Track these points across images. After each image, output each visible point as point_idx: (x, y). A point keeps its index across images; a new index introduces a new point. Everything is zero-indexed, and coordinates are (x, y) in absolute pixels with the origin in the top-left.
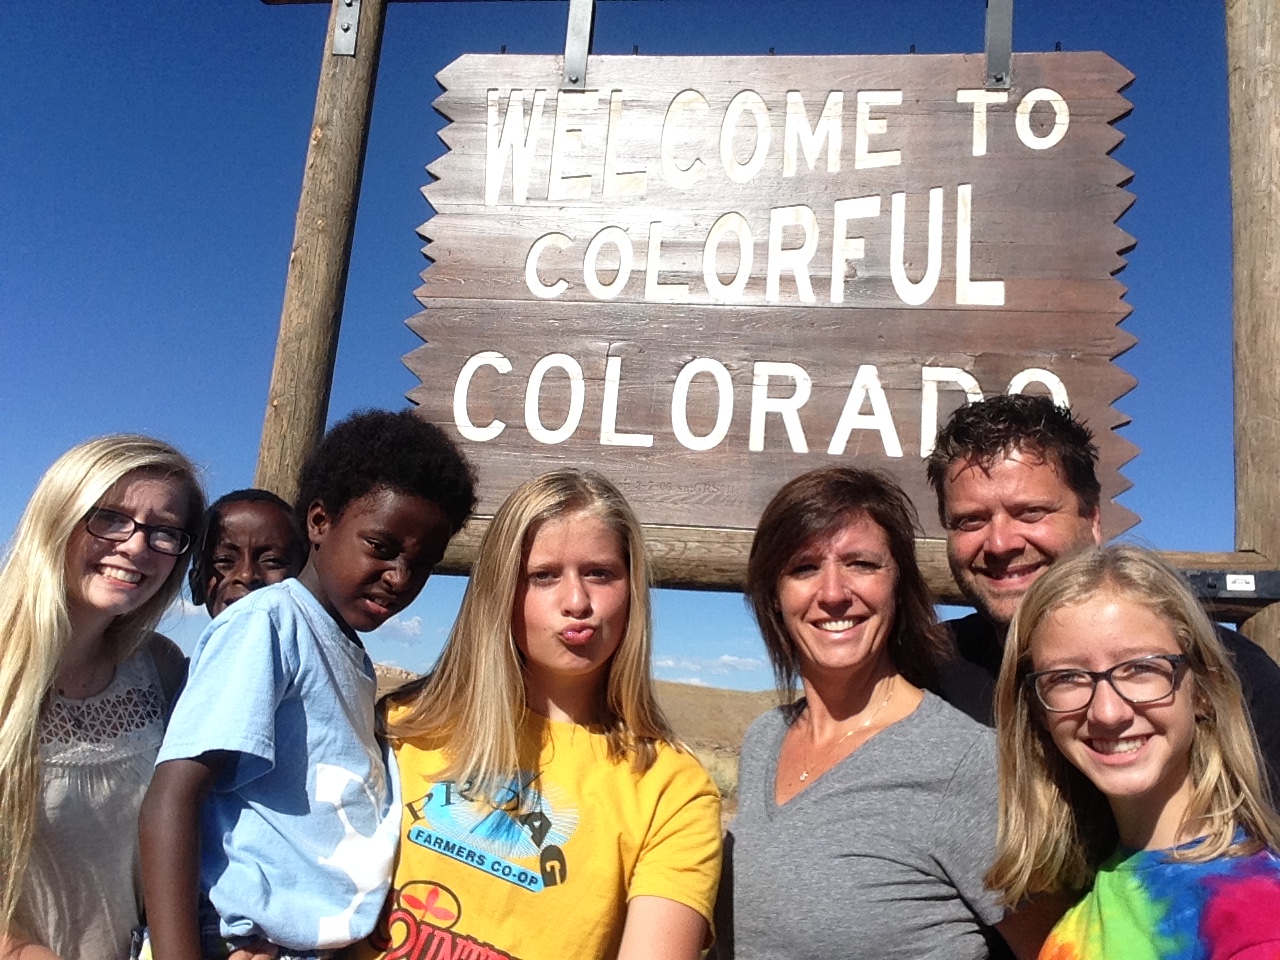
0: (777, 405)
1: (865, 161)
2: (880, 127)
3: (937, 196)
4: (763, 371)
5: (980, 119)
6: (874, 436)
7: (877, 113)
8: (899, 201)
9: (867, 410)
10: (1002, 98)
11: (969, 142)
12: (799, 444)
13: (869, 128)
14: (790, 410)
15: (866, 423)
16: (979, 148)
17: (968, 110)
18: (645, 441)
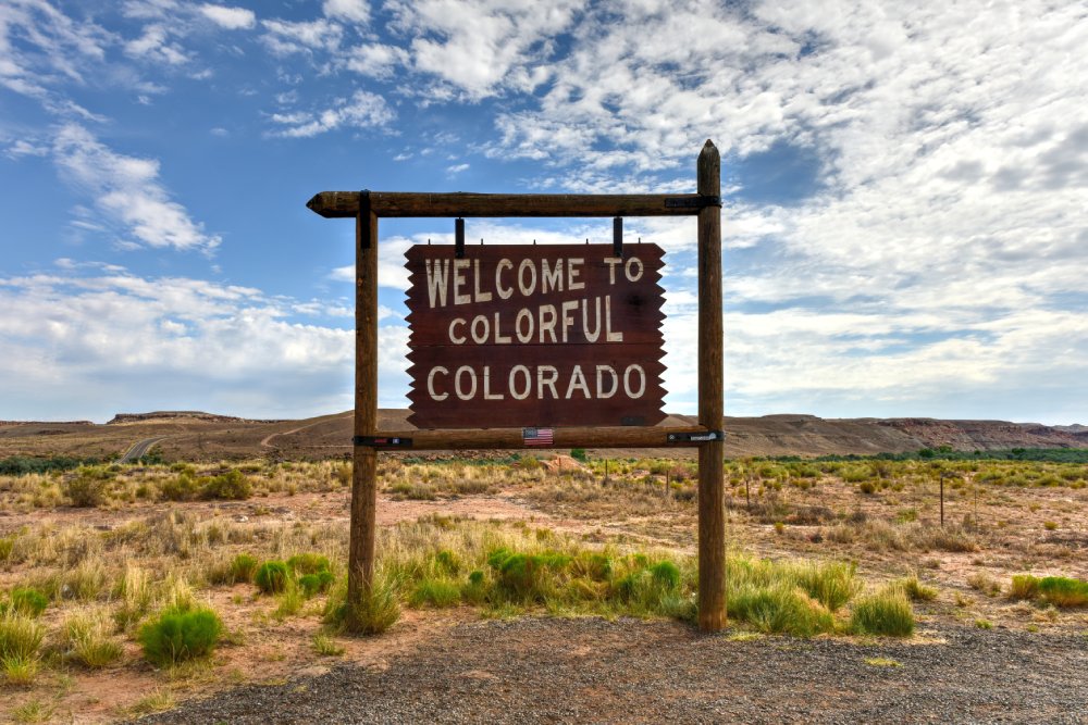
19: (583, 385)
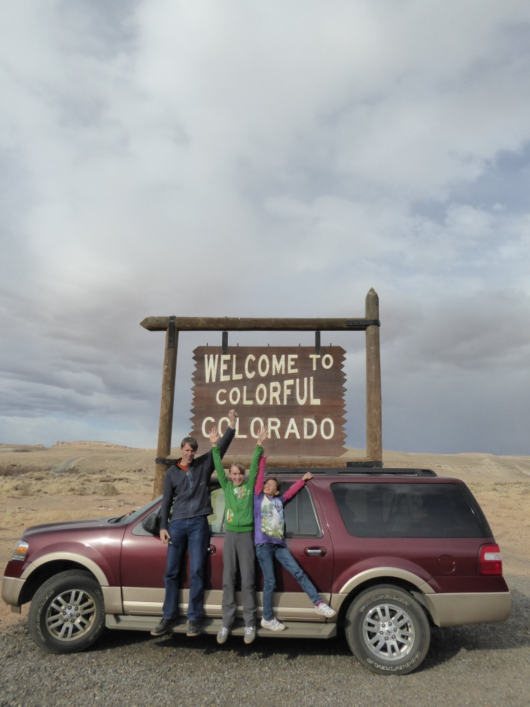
0: (273, 428)
1: (290, 371)
2: (293, 363)
3: (306, 379)
4: (270, 420)
5: (314, 361)
6: (294, 434)
7: (292, 360)
8: (298, 380)
9: (292, 428)
10: (319, 356)
11: (312, 367)
12: (278, 437)
13: (291, 363)
14: (276, 428)
15: (293, 431)
16: (314, 369)
17: (312, 359)
18: (245, 436)
19: (296, 431)
